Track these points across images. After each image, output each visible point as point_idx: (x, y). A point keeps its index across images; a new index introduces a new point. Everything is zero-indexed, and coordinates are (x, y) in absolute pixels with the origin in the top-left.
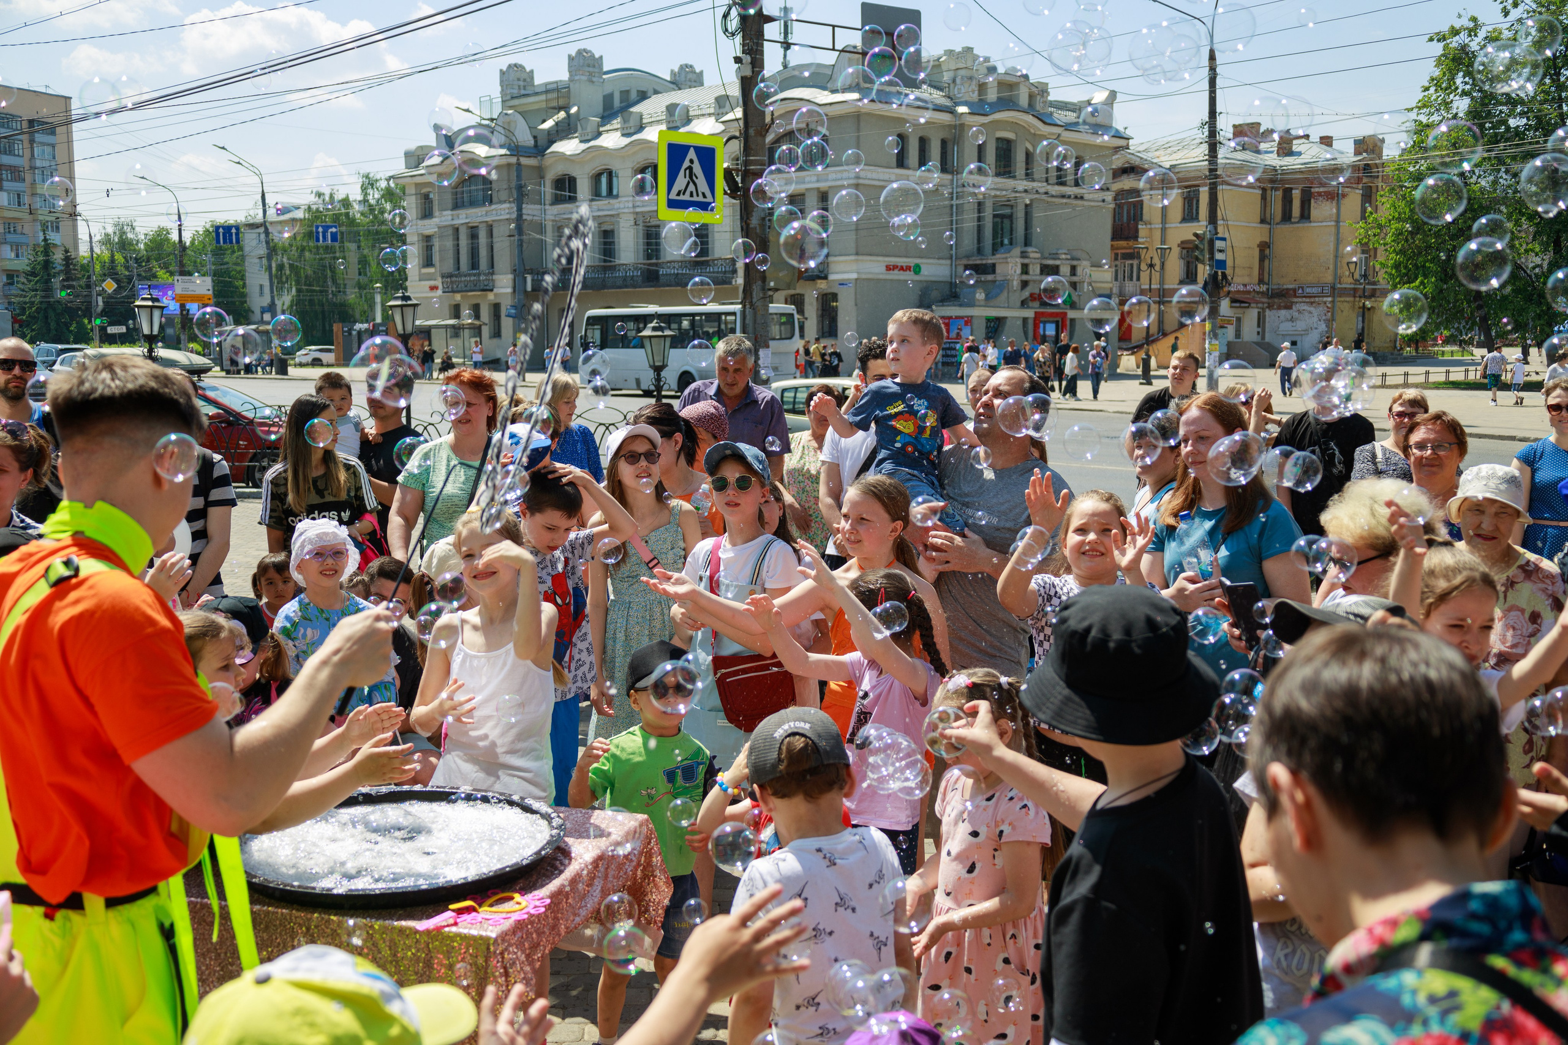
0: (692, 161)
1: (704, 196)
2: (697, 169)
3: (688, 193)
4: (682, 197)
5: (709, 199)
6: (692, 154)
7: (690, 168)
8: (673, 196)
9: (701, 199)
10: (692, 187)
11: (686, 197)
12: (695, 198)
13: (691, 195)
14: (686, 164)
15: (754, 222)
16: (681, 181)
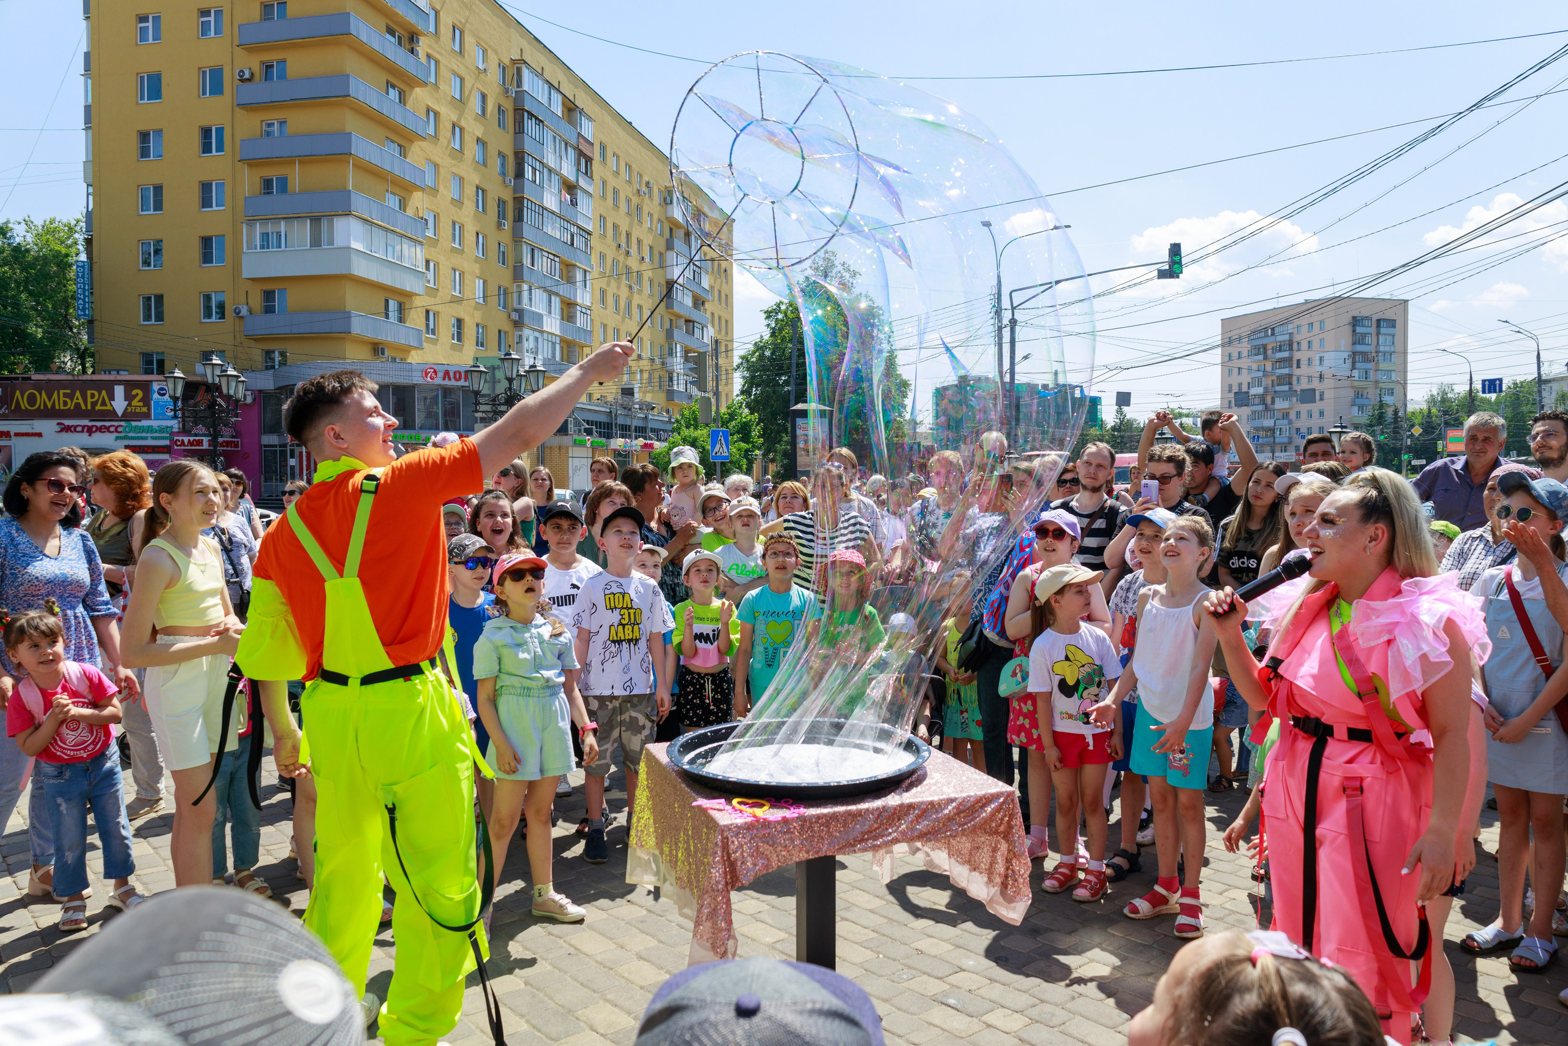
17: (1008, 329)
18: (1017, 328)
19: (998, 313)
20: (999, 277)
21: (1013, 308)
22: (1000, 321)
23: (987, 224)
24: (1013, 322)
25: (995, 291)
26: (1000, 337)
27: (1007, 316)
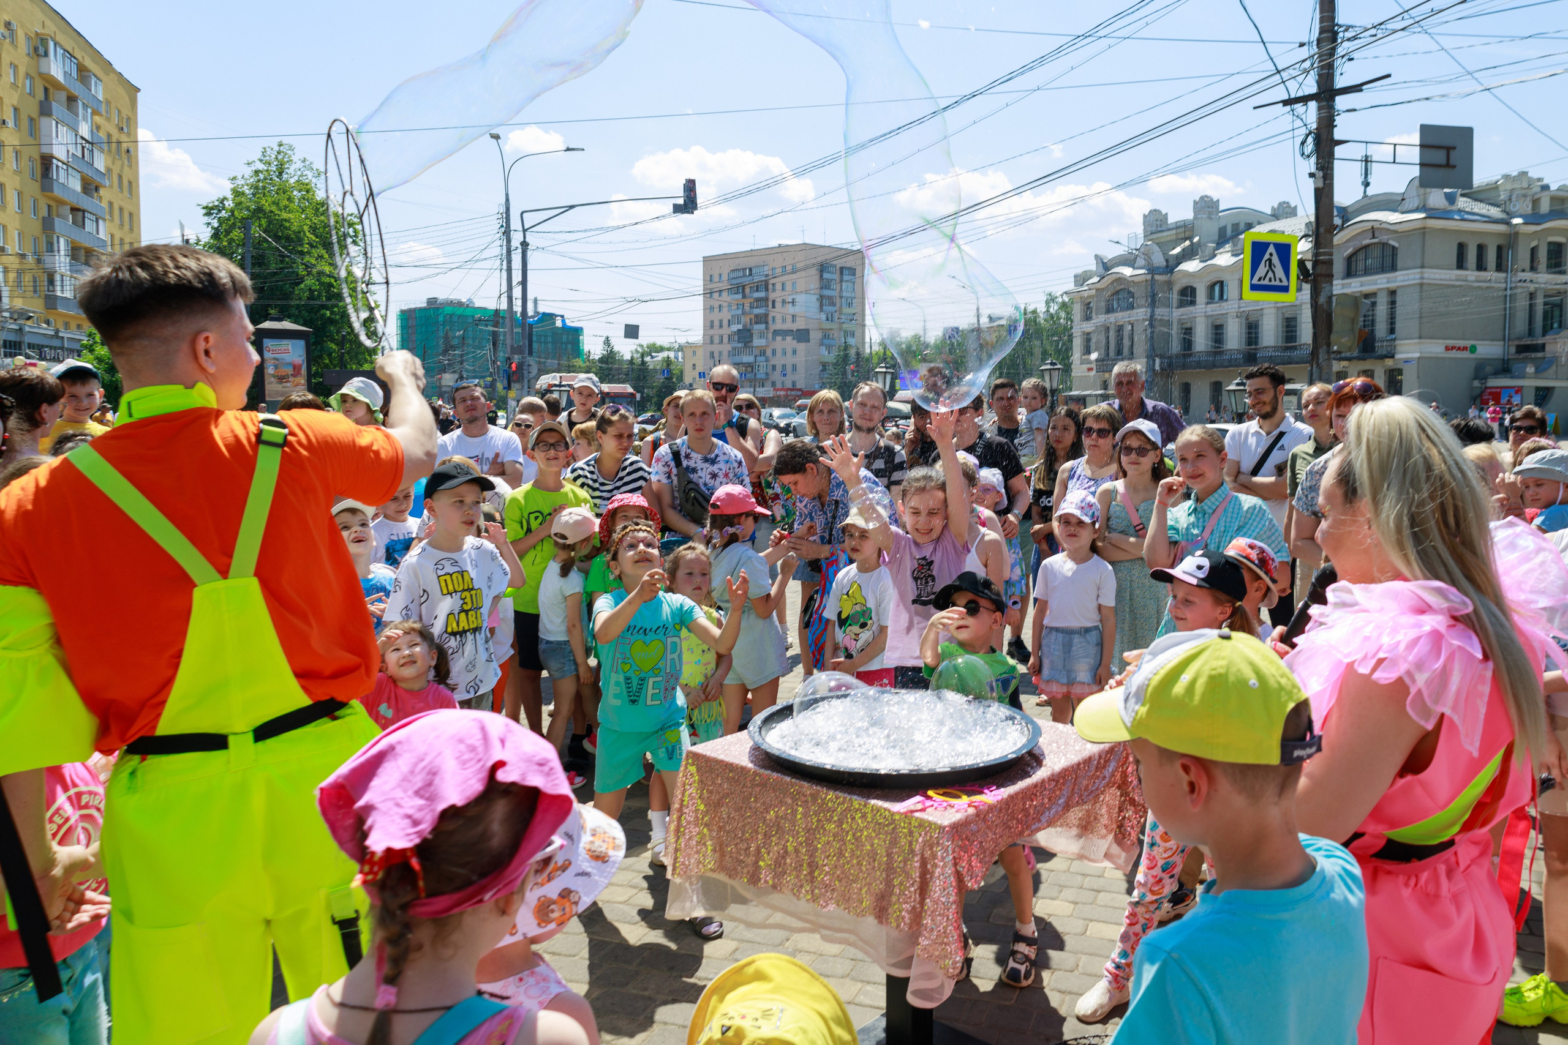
0: (1271, 255)
1: (1281, 281)
2: (1276, 260)
3: (1267, 278)
4: (1262, 282)
5: (1285, 283)
6: (1271, 249)
7: (1270, 260)
8: (1255, 281)
9: (1278, 283)
10: (1270, 274)
11: (1266, 282)
12: (1273, 283)
13: (1270, 280)
14: (1267, 256)
15: (1322, 300)
16: (1262, 270)
17: (520, 250)
18: (529, 253)
19: (507, 233)
20: (507, 195)
21: (525, 231)
22: (509, 241)
23: (496, 137)
24: (525, 244)
25: (503, 210)
26: (509, 262)
27: (517, 239)
